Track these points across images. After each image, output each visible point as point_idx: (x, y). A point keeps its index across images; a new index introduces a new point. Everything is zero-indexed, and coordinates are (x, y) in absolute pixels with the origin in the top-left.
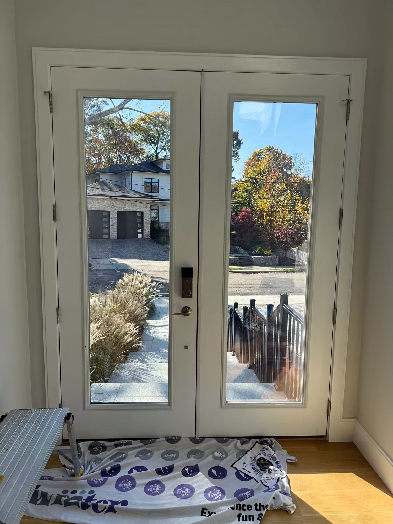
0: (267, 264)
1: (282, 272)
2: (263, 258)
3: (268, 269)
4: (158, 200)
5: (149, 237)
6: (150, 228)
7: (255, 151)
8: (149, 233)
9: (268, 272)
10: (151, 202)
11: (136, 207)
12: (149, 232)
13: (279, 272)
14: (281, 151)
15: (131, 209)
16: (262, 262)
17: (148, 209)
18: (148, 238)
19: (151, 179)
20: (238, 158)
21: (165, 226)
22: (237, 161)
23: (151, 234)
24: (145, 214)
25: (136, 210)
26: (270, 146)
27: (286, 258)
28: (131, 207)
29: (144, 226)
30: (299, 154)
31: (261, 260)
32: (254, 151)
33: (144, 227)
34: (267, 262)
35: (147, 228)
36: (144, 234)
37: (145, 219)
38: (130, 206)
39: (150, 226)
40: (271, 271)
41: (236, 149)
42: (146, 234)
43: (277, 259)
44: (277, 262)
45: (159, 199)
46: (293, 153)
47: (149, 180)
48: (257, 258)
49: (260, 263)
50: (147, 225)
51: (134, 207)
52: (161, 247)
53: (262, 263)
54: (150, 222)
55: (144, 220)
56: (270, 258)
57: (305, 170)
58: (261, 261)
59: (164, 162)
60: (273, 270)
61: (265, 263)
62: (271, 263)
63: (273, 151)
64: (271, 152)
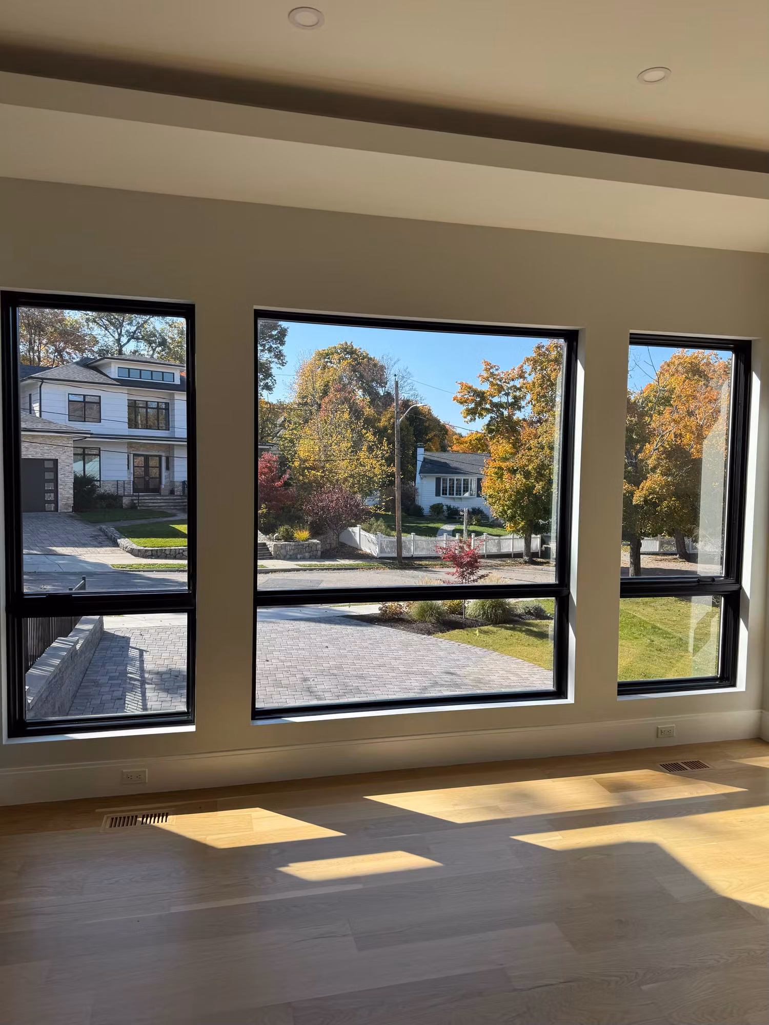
0: (299, 556)
1: (320, 569)
2: (292, 546)
3: (297, 565)
4: (89, 436)
5: (71, 510)
6: (72, 492)
7: (320, 350)
8: (71, 502)
9: (292, 571)
10: (74, 441)
11: (41, 450)
12: (69, 500)
13: (315, 569)
14: (366, 353)
15: (30, 453)
16: (291, 553)
17: (67, 453)
18: (69, 511)
19: (84, 396)
20: (282, 360)
21: (116, 486)
22: (281, 367)
23: (74, 504)
24: (60, 463)
25: (40, 457)
26: (346, 343)
27: (343, 545)
28: (31, 449)
29: (59, 487)
30: (396, 359)
31: (288, 550)
32: (316, 350)
33: (59, 490)
34: (300, 553)
35: (65, 491)
36: (60, 504)
37: (60, 472)
38: (27, 448)
39: (72, 486)
40: (300, 568)
41: (279, 345)
42: (63, 503)
43: (320, 546)
44: (319, 553)
45: (91, 434)
47: (81, 399)
48: (280, 545)
49: (287, 554)
50: (66, 485)
51: (37, 450)
52: (88, 528)
53: (290, 555)
54: (73, 480)
55: (60, 476)
56: (305, 545)
57: (407, 388)
58: (287, 551)
59: (113, 365)
60: (305, 566)
61: (297, 554)
62: (307, 554)
63: (352, 352)
64: (348, 353)
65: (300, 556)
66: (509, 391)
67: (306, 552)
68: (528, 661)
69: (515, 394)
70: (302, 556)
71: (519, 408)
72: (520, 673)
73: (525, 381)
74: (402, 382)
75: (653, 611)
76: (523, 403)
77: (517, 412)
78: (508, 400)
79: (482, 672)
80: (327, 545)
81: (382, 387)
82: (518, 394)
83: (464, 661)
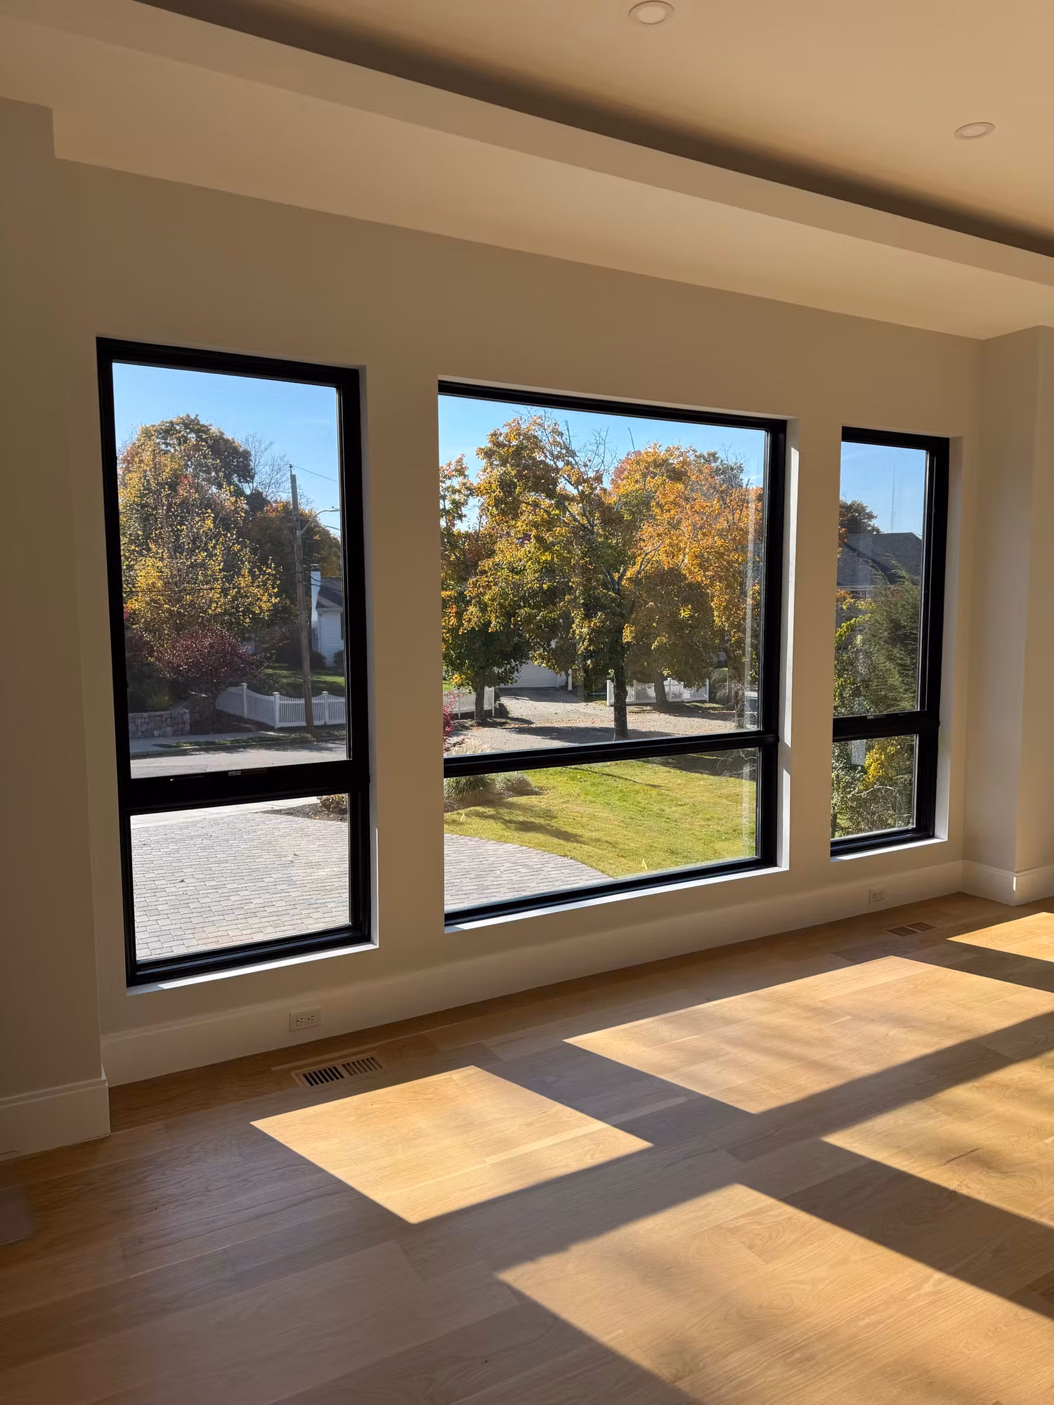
2: (145, 718)
3: (156, 745)
7: (148, 425)
9: (152, 755)
14: (220, 432)
26: (189, 416)
27: (220, 714)
30: (267, 443)
31: (139, 724)
32: (143, 426)
34: (159, 728)
43: (187, 717)
44: (188, 727)
46: (250, 440)
53: (142, 732)
56: (165, 716)
58: (138, 726)
61: (152, 730)
62: (169, 729)
63: (200, 430)
64: (192, 430)
65: (158, 732)
66: (446, 493)
67: (167, 726)
68: (533, 847)
69: (453, 496)
70: (160, 732)
71: (460, 517)
72: (530, 864)
73: (465, 481)
74: (278, 476)
75: (652, 774)
76: (464, 510)
77: (457, 522)
78: (444, 506)
79: (482, 867)
80: (196, 715)
81: (248, 482)
82: (457, 497)
83: (454, 855)
